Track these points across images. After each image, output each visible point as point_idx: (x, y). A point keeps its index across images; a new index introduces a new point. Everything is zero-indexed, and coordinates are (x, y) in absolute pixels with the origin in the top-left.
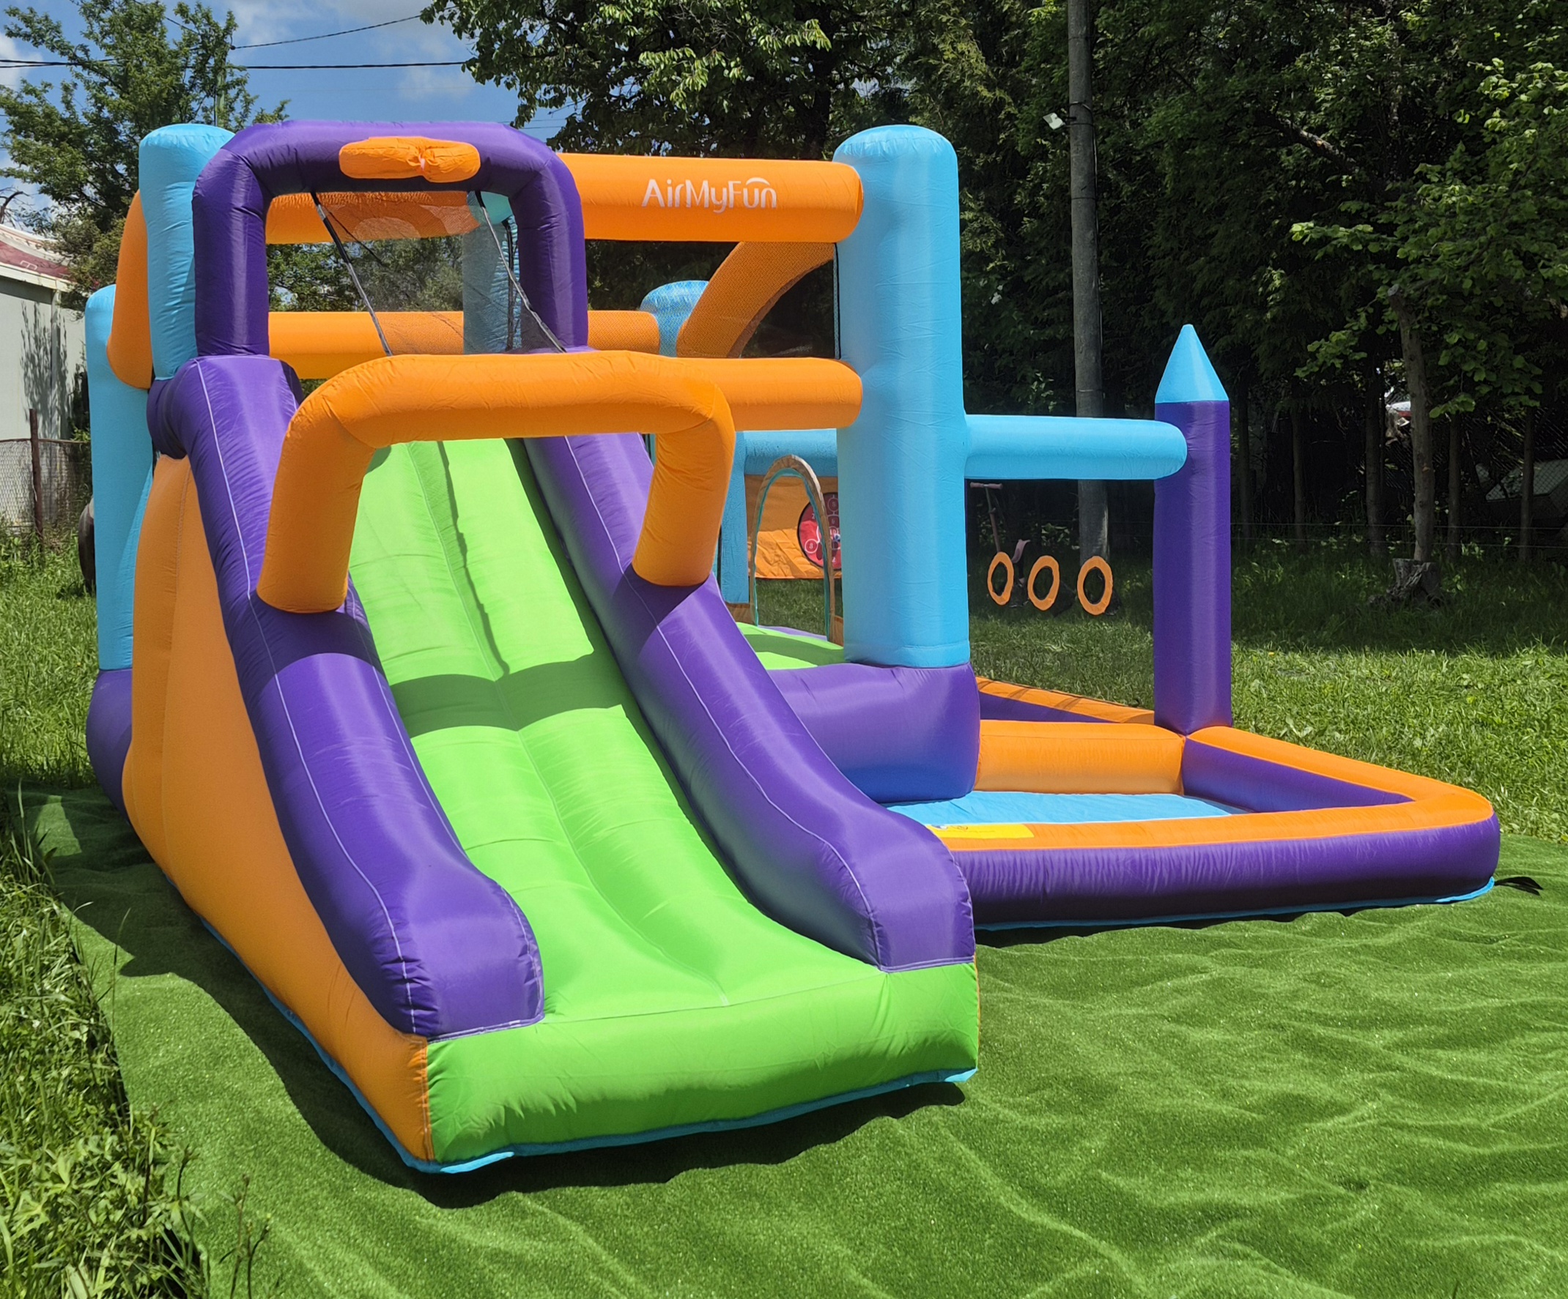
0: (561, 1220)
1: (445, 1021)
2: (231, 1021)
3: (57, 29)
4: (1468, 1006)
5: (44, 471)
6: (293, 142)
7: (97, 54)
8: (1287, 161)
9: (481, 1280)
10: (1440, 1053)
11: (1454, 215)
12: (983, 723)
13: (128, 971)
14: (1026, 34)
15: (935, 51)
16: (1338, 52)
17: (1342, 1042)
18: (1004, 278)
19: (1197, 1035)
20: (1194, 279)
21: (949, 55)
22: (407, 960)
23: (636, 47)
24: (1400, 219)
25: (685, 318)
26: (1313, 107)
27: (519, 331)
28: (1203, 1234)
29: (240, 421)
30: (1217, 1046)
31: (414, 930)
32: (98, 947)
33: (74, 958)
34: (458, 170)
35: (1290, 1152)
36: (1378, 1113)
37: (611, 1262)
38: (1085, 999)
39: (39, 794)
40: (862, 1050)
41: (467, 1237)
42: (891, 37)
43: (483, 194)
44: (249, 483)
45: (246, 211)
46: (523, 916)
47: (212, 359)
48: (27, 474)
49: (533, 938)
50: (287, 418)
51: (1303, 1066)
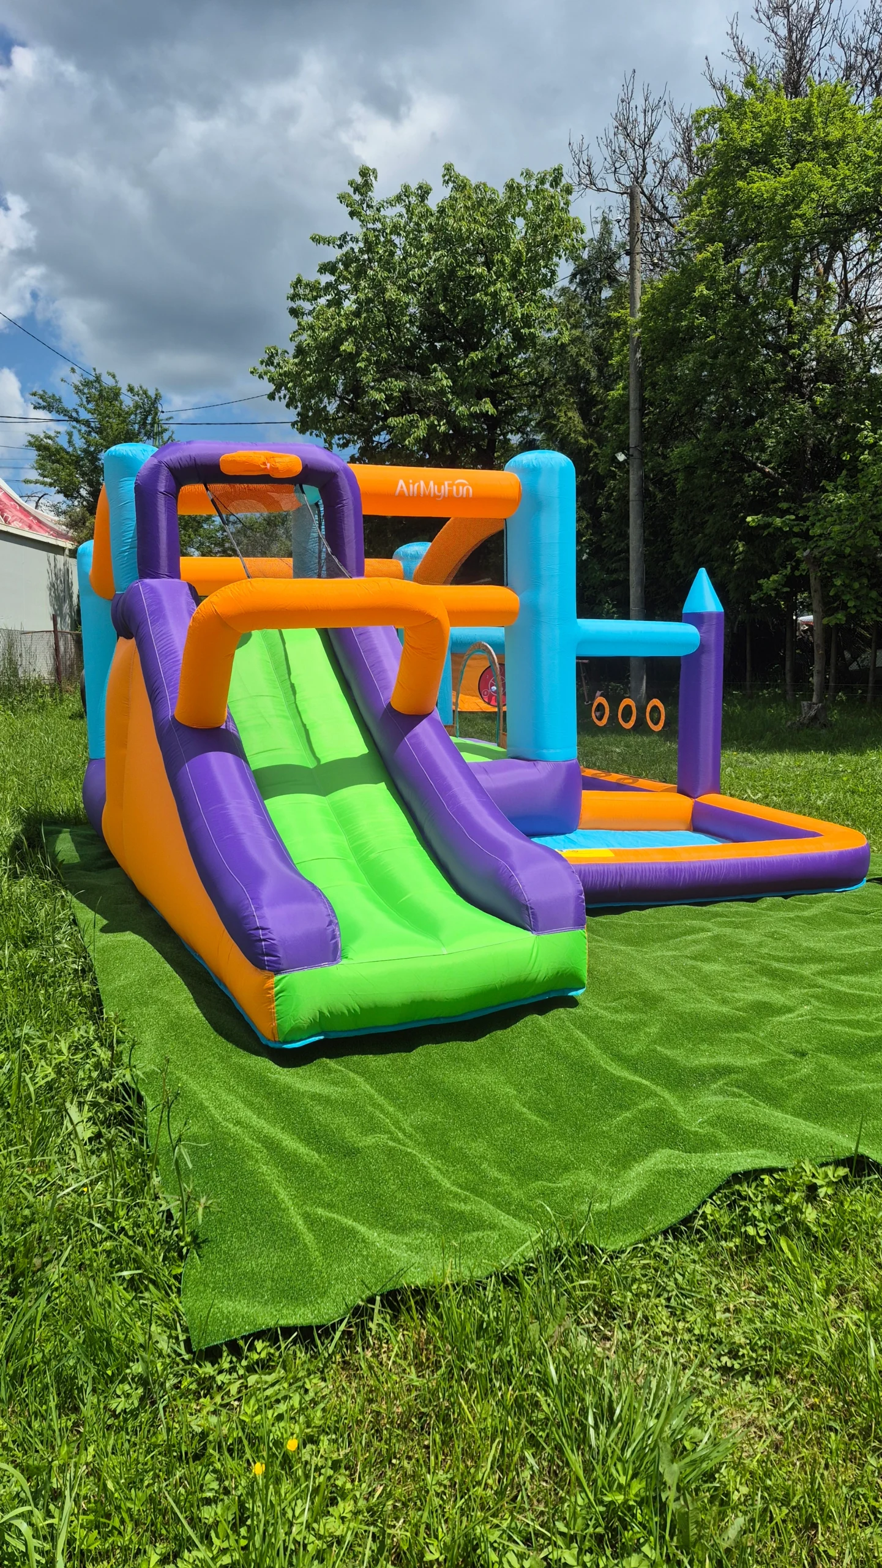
0: (351, 1075)
1: (284, 963)
2: (162, 959)
3: (60, 400)
4: (857, 950)
5: (62, 648)
6: (193, 453)
7: (84, 415)
8: (748, 480)
9: (306, 1111)
10: (843, 977)
11: (840, 511)
12: (584, 792)
13: (104, 930)
14: (606, 408)
15: (554, 417)
16: (778, 419)
17: (788, 971)
18: (590, 545)
19: (707, 967)
20: (695, 546)
21: (563, 419)
22: (263, 929)
23: (387, 415)
24: (811, 513)
25: (419, 563)
26: (763, 450)
27: (324, 568)
28: (715, 1082)
29: (164, 617)
30: (718, 973)
31: (267, 911)
32: (86, 915)
33: (75, 922)
34: (289, 471)
35: (762, 1034)
36: (810, 1013)
37: (380, 1100)
38: (642, 946)
39: (57, 828)
40: (522, 979)
41: (298, 1085)
42: (529, 409)
43: (304, 486)
44: (170, 653)
45: (167, 493)
46: (329, 903)
47: (147, 581)
48: (52, 650)
49: (335, 916)
50: (191, 615)
51: (767, 985)
